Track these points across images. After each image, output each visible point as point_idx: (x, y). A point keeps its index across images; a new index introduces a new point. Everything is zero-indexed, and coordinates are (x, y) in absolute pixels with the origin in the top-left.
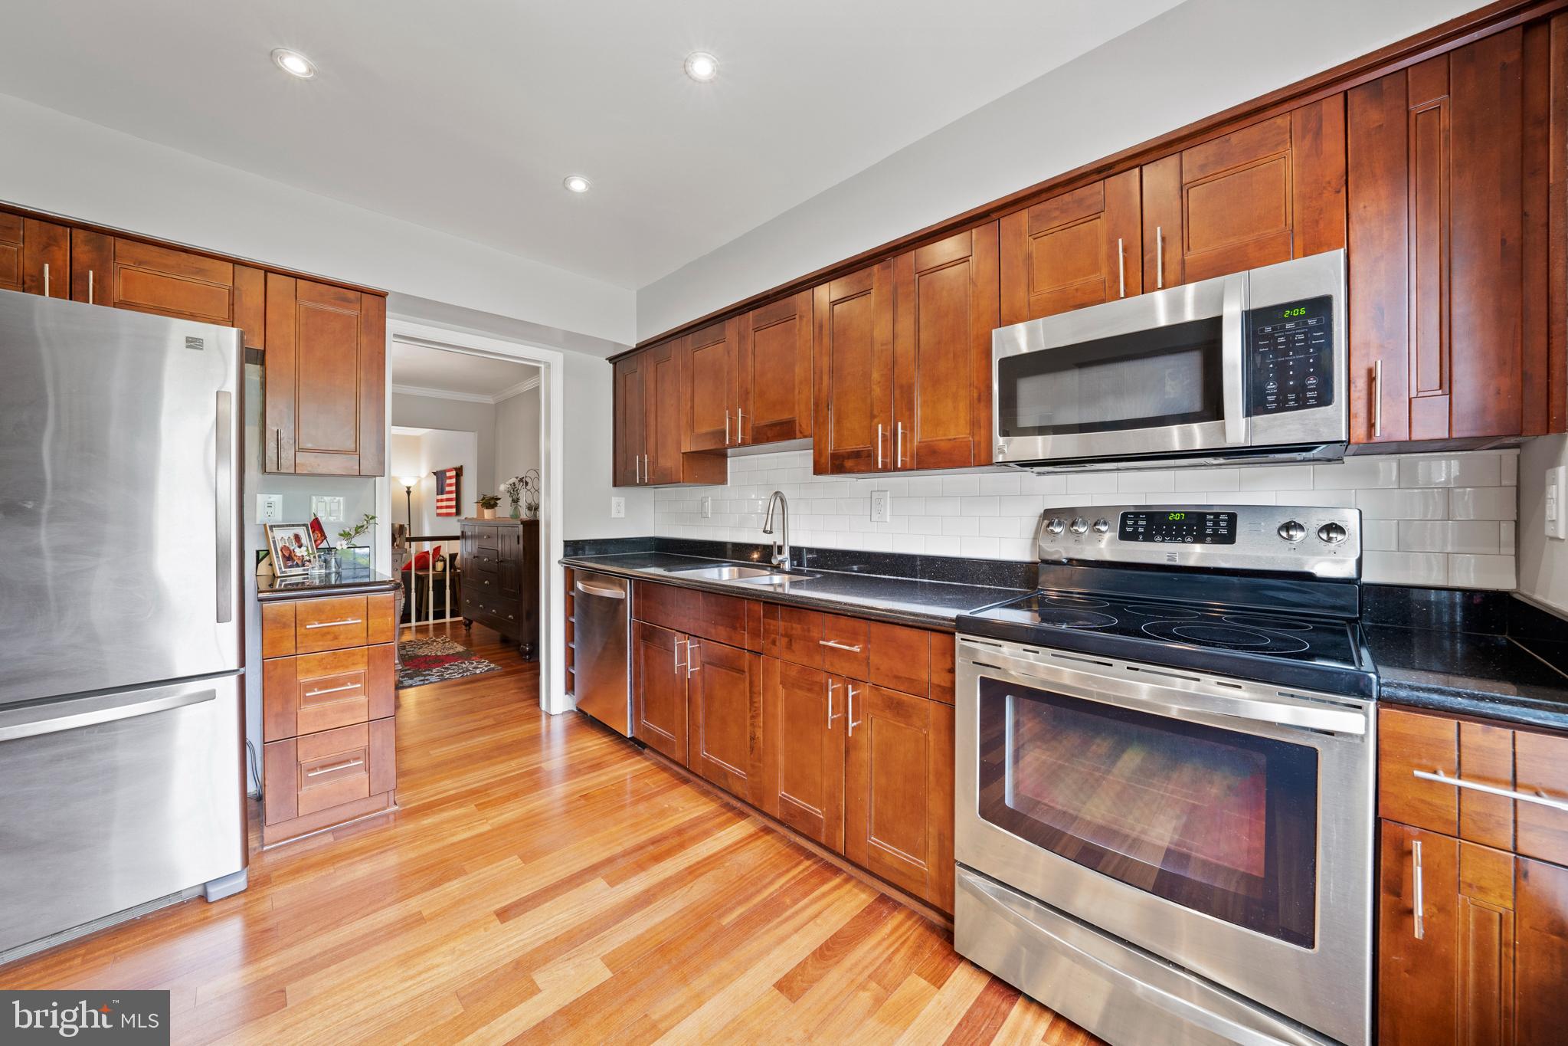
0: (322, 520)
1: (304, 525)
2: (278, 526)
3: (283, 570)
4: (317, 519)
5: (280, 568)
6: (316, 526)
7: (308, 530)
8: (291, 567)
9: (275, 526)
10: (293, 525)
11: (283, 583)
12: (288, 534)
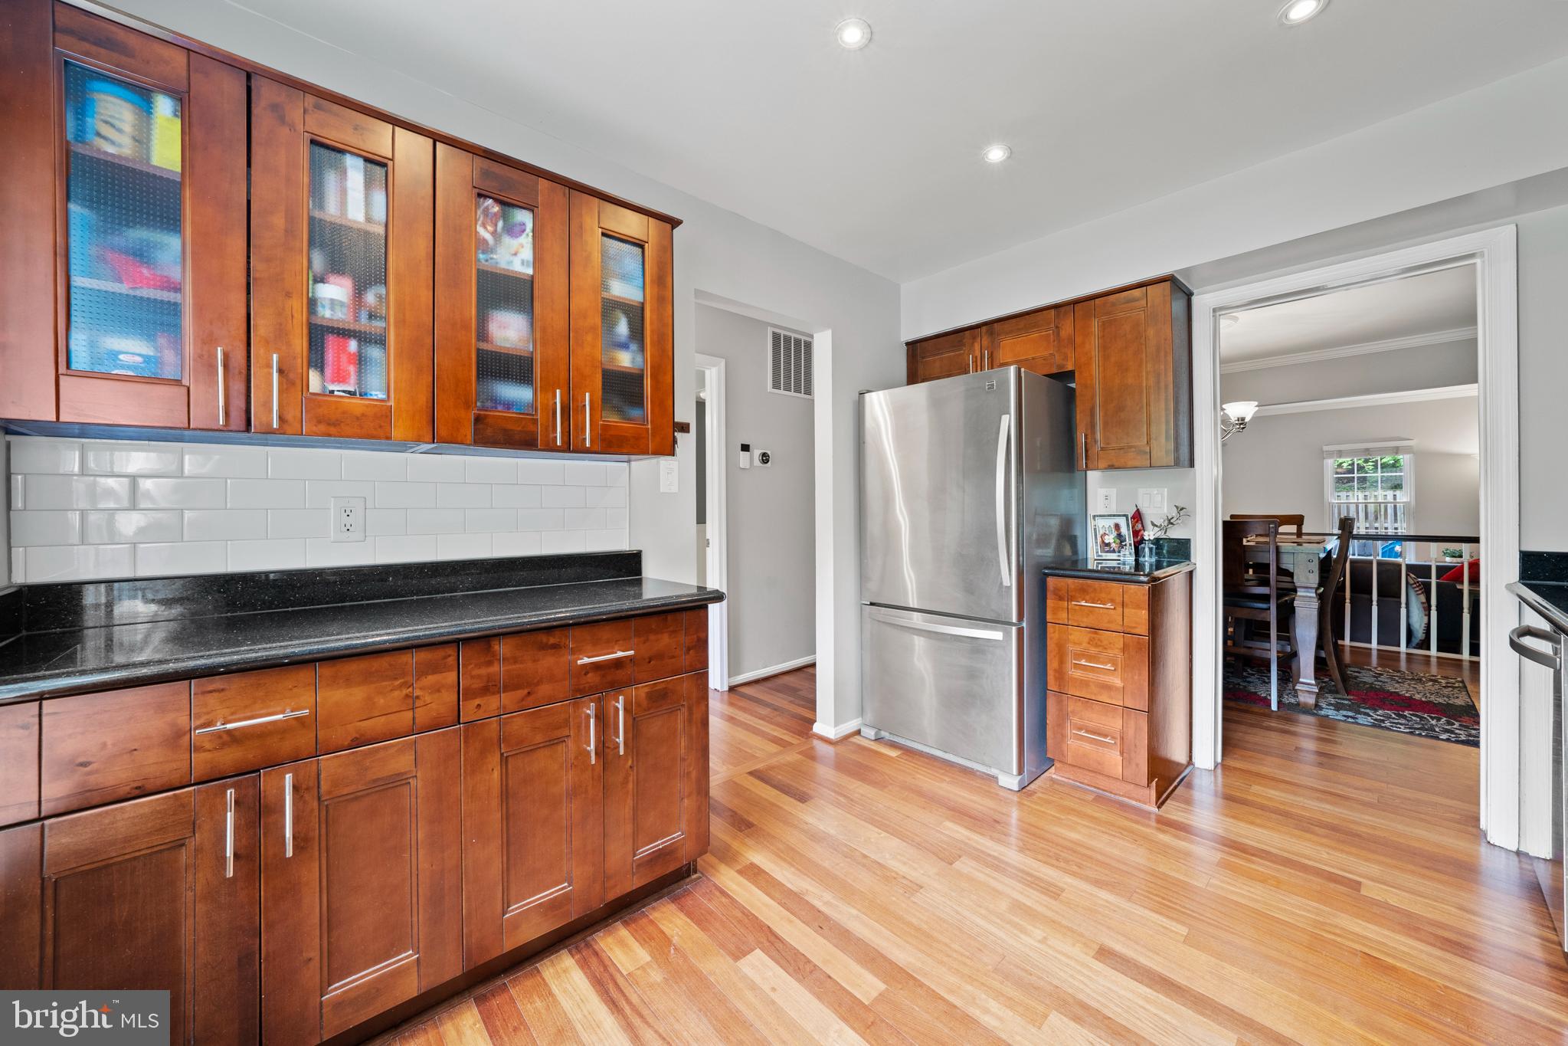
0: (1144, 511)
1: (1124, 515)
2: (1100, 516)
3: (1100, 554)
4: (1138, 510)
5: (1097, 552)
6: (1138, 516)
7: (1127, 520)
8: (1107, 552)
9: (1097, 516)
10: (1114, 516)
11: (1100, 566)
12: (1111, 522)
